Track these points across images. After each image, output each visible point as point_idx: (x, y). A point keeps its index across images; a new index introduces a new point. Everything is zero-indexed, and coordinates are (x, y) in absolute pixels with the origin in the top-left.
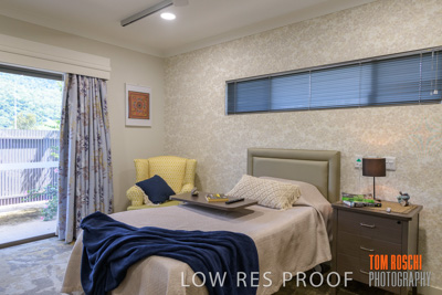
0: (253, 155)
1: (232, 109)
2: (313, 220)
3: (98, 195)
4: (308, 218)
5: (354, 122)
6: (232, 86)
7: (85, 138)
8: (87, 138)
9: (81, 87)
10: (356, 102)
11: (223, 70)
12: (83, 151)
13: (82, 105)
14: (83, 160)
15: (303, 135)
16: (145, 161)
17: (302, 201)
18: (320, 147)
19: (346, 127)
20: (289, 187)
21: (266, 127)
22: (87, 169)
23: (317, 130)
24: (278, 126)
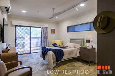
0: (71, 39)
1: (68, 31)
2: (76, 50)
6: (68, 27)
7: (44, 37)
9: (44, 29)
10: (86, 30)
11: (66, 25)
12: (44, 39)
13: (44, 32)
15: (79, 36)
17: (76, 47)
18: (81, 38)
19: (85, 34)
20: (74, 44)
21: (73, 34)
22: (44, 42)
23: (81, 35)
24: (75, 34)
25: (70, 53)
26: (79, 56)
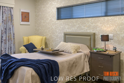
0: (65, 35)
1: (59, 18)
2: (83, 57)
3: (9, 50)
4: (81, 56)
5: (100, 22)
6: (59, 9)
7: (5, 29)
8: (6, 29)
9: (4, 10)
10: (100, 15)
11: (55, 4)
12: (4, 34)
13: (4, 17)
14: (4, 37)
15: (83, 27)
16: (27, 37)
17: (80, 50)
18: (88, 31)
19: (97, 24)
20: (76, 46)
21: (70, 24)
22: (5, 40)
23: (87, 25)
24: (75, 24)
25: (72, 66)
26: (89, 70)
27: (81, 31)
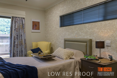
5: (97, 27)
6: (62, 17)
11: (59, 12)
15: (81, 33)
18: (86, 37)
19: (94, 30)
21: (70, 31)
23: (85, 31)
24: (74, 30)
27: (79, 37)
